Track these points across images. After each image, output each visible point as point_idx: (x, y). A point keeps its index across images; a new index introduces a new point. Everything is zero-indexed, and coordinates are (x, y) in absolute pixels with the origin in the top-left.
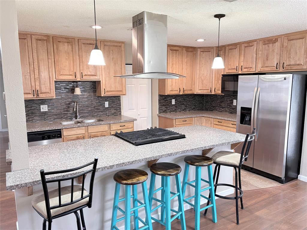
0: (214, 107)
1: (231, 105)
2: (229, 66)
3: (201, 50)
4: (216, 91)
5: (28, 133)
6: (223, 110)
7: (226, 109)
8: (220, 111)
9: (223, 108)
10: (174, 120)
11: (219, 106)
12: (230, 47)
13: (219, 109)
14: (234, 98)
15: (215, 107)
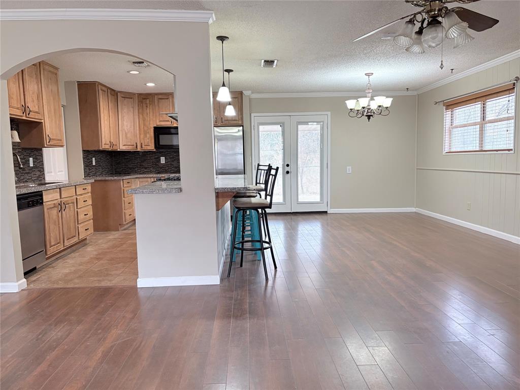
0: (131, 168)
1: (157, 163)
2: (161, 118)
3: (123, 96)
4: (143, 146)
5: (17, 195)
6: (146, 170)
7: (151, 169)
8: (142, 172)
9: (146, 168)
10: (122, 182)
11: (139, 166)
12: (160, 97)
13: (139, 170)
14: (160, 155)
15: (133, 168)
